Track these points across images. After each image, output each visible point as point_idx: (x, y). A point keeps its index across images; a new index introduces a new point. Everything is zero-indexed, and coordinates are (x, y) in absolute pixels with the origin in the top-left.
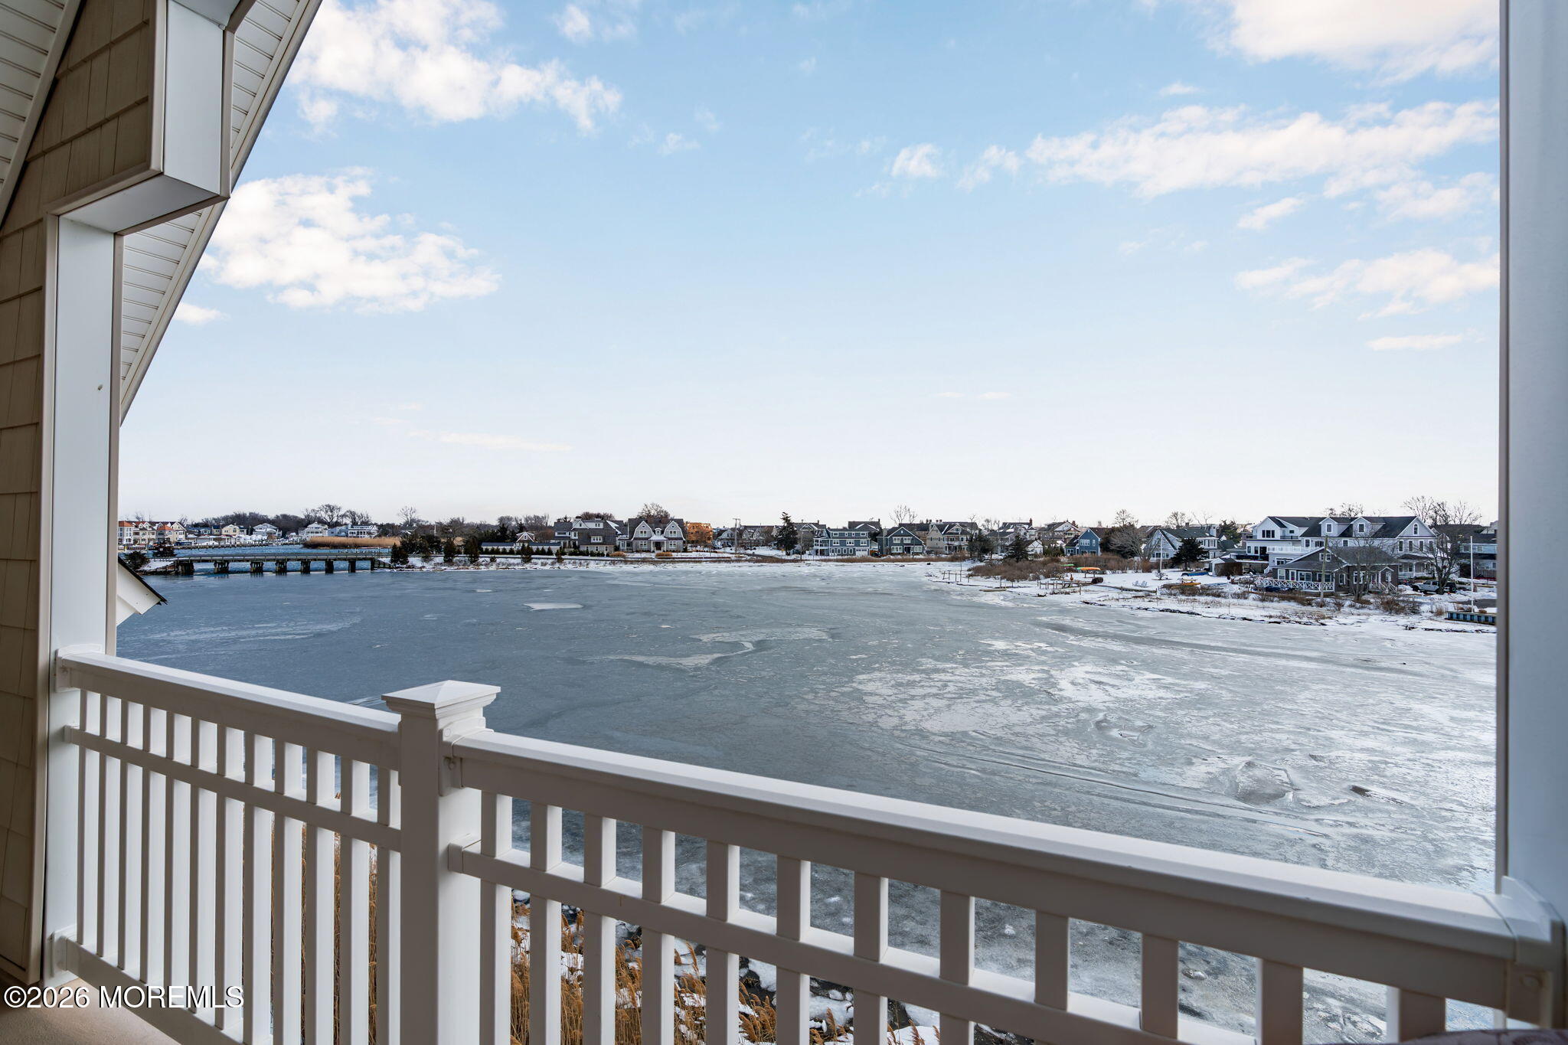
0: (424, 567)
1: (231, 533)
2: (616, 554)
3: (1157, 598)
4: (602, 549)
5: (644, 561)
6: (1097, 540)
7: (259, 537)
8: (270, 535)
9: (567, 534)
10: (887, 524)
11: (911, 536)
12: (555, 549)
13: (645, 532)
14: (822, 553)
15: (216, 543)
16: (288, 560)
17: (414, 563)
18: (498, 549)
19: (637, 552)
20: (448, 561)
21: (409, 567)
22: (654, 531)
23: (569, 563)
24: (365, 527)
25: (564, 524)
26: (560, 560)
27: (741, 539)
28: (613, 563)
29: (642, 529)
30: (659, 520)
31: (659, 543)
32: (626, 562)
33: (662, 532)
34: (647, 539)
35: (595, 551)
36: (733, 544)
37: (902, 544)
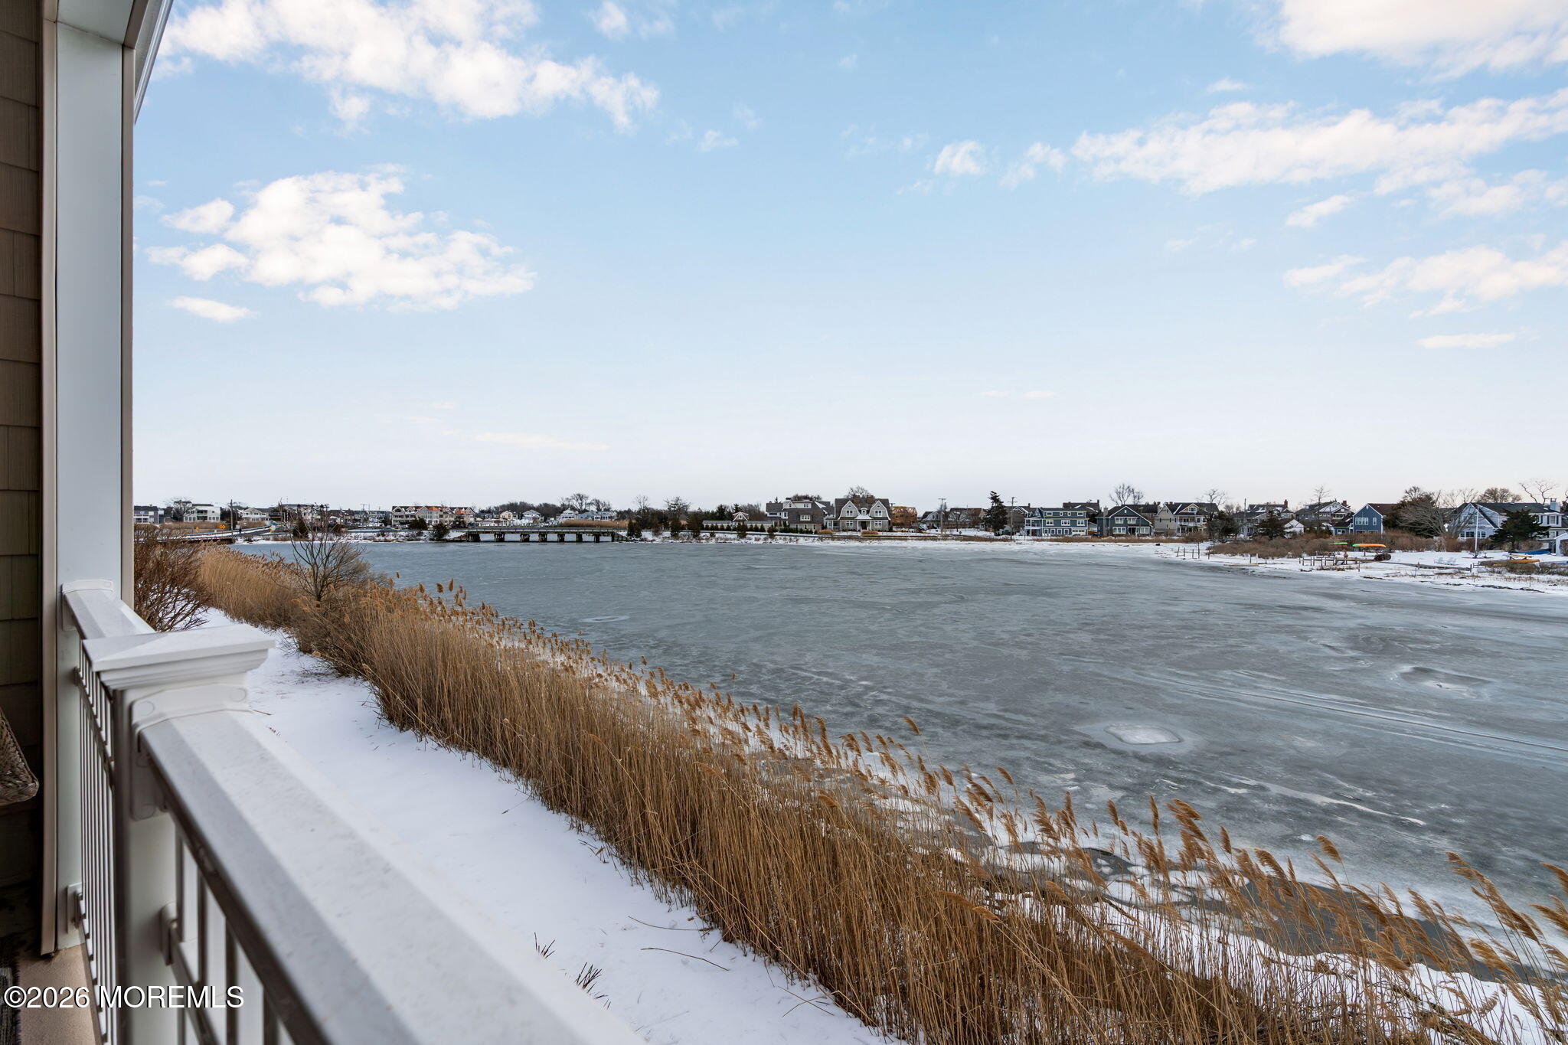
0: (654, 540)
1: (507, 517)
2: (823, 533)
3: (1473, 576)
4: (810, 527)
5: (850, 538)
6: (1378, 517)
7: (527, 521)
8: (535, 519)
9: (778, 515)
10: (1107, 504)
11: (1136, 515)
12: (767, 526)
13: (851, 512)
14: (1034, 533)
15: (496, 525)
16: (548, 532)
17: (646, 536)
18: (717, 526)
19: (844, 531)
20: (675, 536)
21: (642, 540)
22: (860, 511)
23: (780, 539)
24: (607, 513)
25: (774, 507)
26: (772, 536)
27: (947, 520)
28: (821, 539)
29: (849, 510)
30: (864, 501)
31: (865, 522)
32: (833, 539)
33: (868, 512)
34: (853, 518)
35: (804, 528)
36: (938, 525)
37: (1125, 524)
